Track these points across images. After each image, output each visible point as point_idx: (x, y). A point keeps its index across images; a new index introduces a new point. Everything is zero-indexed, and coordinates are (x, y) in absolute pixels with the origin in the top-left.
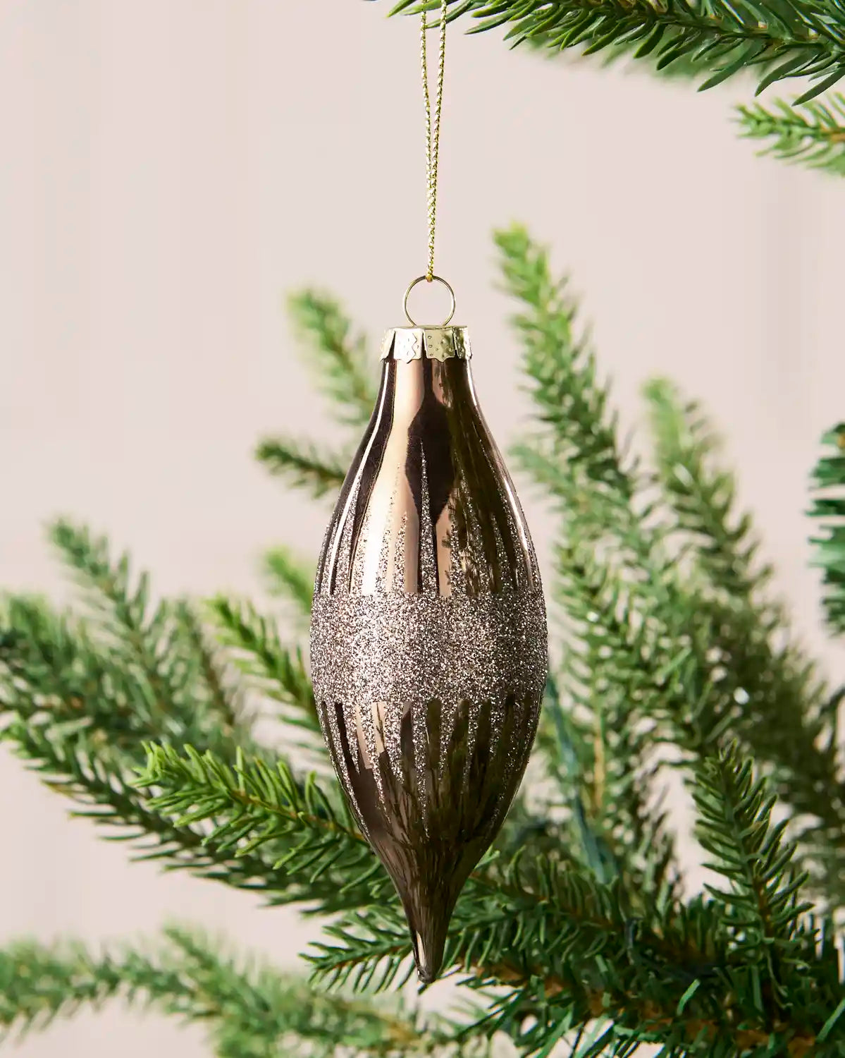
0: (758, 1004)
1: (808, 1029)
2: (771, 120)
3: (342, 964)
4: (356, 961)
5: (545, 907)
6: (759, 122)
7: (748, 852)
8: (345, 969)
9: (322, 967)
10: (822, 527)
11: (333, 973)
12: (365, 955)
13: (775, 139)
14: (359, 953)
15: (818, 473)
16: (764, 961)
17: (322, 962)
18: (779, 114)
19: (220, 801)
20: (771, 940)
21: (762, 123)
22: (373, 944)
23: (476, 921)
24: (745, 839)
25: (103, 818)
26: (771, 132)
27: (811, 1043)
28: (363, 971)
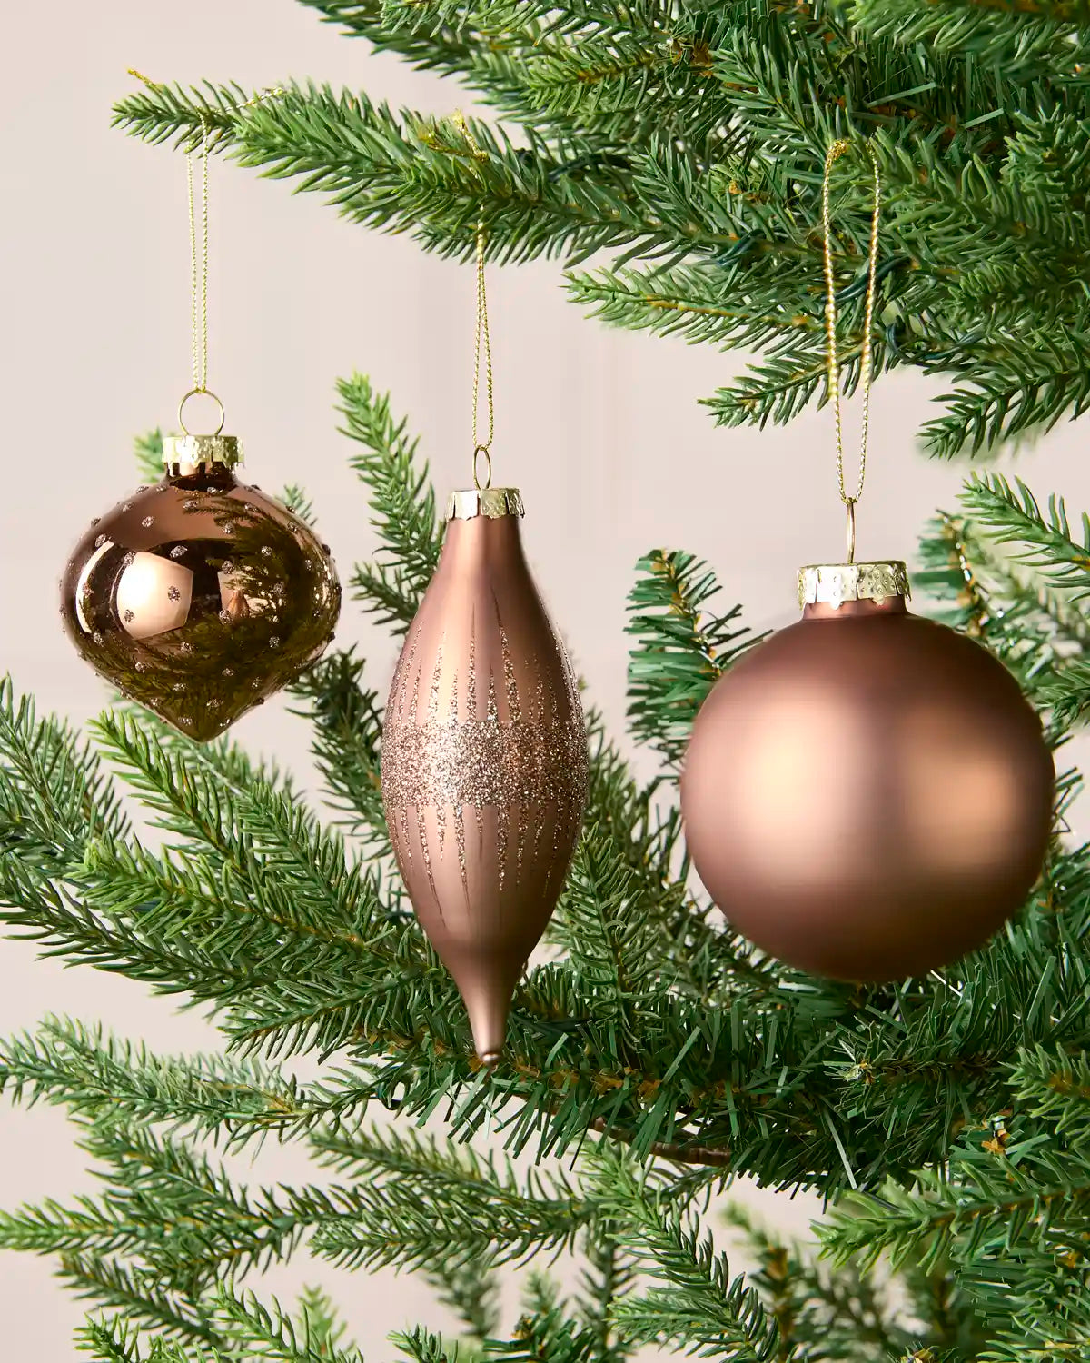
0: (614, 1051)
1: (655, 1072)
2: (597, 287)
3: (257, 1034)
4: (269, 1030)
5: (433, 975)
6: (587, 290)
7: (608, 920)
8: (259, 1038)
9: (239, 1038)
10: (641, 642)
11: (248, 1042)
12: (277, 1025)
13: (600, 304)
14: (272, 1022)
15: (636, 595)
16: (619, 1014)
17: (239, 1034)
18: (602, 280)
19: (148, 890)
20: (625, 995)
21: (589, 290)
22: (284, 1014)
23: (374, 989)
24: (605, 910)
25: (14, 919)
26: (598, 297)
27: (657, 1083)
28: (276, 1038)
